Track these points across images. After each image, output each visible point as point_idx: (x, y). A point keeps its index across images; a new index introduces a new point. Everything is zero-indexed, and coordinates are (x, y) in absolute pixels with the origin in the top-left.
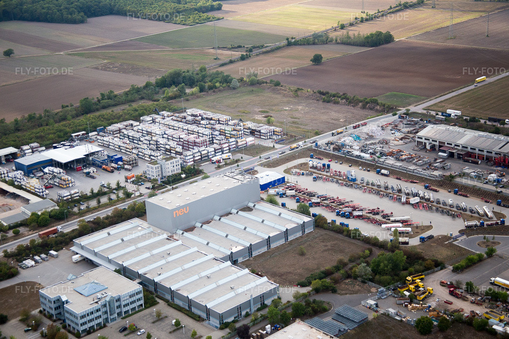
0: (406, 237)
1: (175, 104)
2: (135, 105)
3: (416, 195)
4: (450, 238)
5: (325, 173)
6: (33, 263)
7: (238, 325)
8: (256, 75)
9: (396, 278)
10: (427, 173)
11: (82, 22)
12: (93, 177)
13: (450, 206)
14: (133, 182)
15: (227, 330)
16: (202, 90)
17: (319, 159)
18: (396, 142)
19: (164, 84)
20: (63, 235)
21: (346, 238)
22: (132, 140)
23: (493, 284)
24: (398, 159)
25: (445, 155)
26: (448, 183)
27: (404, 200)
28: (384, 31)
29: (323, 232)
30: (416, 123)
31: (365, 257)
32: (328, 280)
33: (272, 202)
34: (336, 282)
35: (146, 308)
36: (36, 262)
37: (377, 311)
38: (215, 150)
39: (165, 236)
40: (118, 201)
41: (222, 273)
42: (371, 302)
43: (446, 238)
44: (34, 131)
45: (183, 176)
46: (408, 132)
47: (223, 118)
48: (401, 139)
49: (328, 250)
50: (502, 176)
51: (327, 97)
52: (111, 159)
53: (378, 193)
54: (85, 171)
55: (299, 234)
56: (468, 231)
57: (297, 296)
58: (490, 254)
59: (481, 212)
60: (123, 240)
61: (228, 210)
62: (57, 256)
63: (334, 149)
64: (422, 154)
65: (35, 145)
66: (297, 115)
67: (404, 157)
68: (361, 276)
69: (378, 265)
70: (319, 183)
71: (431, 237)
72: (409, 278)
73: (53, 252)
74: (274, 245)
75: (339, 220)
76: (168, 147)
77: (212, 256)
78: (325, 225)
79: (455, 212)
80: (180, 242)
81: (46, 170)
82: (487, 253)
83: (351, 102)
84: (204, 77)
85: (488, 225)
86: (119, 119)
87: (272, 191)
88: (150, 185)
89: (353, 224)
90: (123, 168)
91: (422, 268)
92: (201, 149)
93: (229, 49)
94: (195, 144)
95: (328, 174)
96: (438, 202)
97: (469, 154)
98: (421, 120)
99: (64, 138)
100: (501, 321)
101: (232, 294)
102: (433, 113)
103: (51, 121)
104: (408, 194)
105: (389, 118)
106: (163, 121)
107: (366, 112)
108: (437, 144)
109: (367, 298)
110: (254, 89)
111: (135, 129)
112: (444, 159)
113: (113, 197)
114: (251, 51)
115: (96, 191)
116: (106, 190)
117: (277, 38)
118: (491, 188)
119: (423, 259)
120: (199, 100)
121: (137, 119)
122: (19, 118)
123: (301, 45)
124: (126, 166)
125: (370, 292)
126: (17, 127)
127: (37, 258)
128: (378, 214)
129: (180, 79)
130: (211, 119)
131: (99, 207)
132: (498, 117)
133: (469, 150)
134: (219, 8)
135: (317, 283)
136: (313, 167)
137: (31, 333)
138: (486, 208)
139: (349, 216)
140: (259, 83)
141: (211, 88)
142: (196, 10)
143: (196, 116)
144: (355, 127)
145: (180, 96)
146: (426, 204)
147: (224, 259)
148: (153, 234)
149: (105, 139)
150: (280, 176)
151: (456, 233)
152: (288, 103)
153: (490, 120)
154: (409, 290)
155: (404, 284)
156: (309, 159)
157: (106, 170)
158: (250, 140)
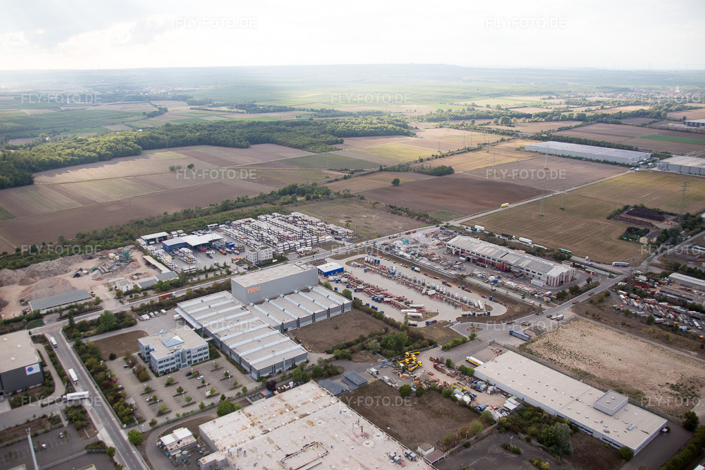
0: (416, 320)
1: (286, 208)
2: (258, 207)
3: (434, 288)
4: (448, 323)
5: (374, 267)
6: (148, 317)
7: (269, 380)
8: (348, 191)
9: (398, 352)
10: (446, 272)
11: (247, 147)
12: (211, 258)
13: (456, 298)
14: (236, 263)
15: (261, 383)
16: (308, 199)
17: (374, 255)
18: (433, 247)
19: (283, 193)
20: (174, 298)
21: (373, 319)
22: (246, 232)
23: (467, 361)
24: (430, 260)
25: (464, 259)
26: (460, 281)
27: (424, 291)
28: (448, 166)
29: (357, 312)
30: (451, 234)
31: (380, 334)
32: (347, 350)
33: (327, 286)
34: (353, 352)
35: (211, 359)
36: (151, 317)
37: (376, 377)
38: (301, 244)
39: (241, 306)
40: (221, 276)
41: (270, 338)
42: (373, 370)
43: (446, 323)
44: (184, 221)
45: (274, 261)
46: (444, 240)
47: (315, 220)
48: (437, 245)
49: (357, 326)
50: (499, 278)
51: (394, 210)
52: (227, 245)
53: (407, 285)
54: (207, 252)
55: (339, 313)
56: (464, 318)
57: (320, 361)
58: (473, 337)
59: (476, 305)
60: (210, 307)
61: (292, 290)
62: (166, 314)
63: (387, 249)
64: (448, 257)
65: (181, 231)
66: (369, 221)
67: (434, 259)
68: (372, 349)
69: (387, 342)
70: (368, 274)
71: (435, 322)
72: (407, 353)
73: (163, 311)
74: (317, 320)
75: (372, 304)
76: (268, 239)
77: (268, 325)
78: (360, 307)
79: (458, 303)
80: (249, 312)
81: (180, 250)
82: (470, 337)
83: (410, 215)
84: (313, 190)
85: (478, 315)
86: (243, 216)
87: (331, 278)
88: (246, 266)
89: (381, 307)
90: (234, 252)
91: (419, 346)
92: (290, 242)
93: (339, 171)
94: (288, 238)
95: (377, 268)
96: (449, 295)
97: (481, 260)
98: (456, 232)
99: (202, 228)
100: (463, 391)
101: (271, 356)
102: (465, 227)
103: (198, 215)
104: (429, 287)
105: (434, 229)
106: (271, 220)
107: (419, 223)
108: (460, 250)
109: (371, 367)
110: (346, 200)
111: (251, 224)
112: (463, 262)
113: (218, 273)
114: (353, 173)
115: (208, 268)
116: (216, 267)
117: (374, 165)
118: (488, 286)
119: (423, 339)
120: (305, 206)
121: (256, 218)
122: (179, 211)
123: (389, 171)
124: (236, 251)
125: (376, 361)
126: (175, 218)
127: (152, 314)
128: (402, 301)
129: (296, 190)
130: (306, 221)
131: (207, 280)
132: (509, 234)
133: (481, 256)
134: (342, 142)
135: (337, 352)
136: (367, 262)
137: (127, 369)
138: (479, 301)
139: (381, 301)
140: (350, 196)
141: (314, 198)
142: (324, 142)
143: (297, 217)
144: (407, 234)
145: (292, 202)
146: (439, 296)
147: (276, 328)
148: (233, 304)
149: (228, 230)
150: (340, 267)
151: (454, 320)
152: (367, 212)
153: (503, 235)
154: (404, 363)
155: (403, 357)
156: (367, 255)
157: (221, 252)
158: (329, 238)
